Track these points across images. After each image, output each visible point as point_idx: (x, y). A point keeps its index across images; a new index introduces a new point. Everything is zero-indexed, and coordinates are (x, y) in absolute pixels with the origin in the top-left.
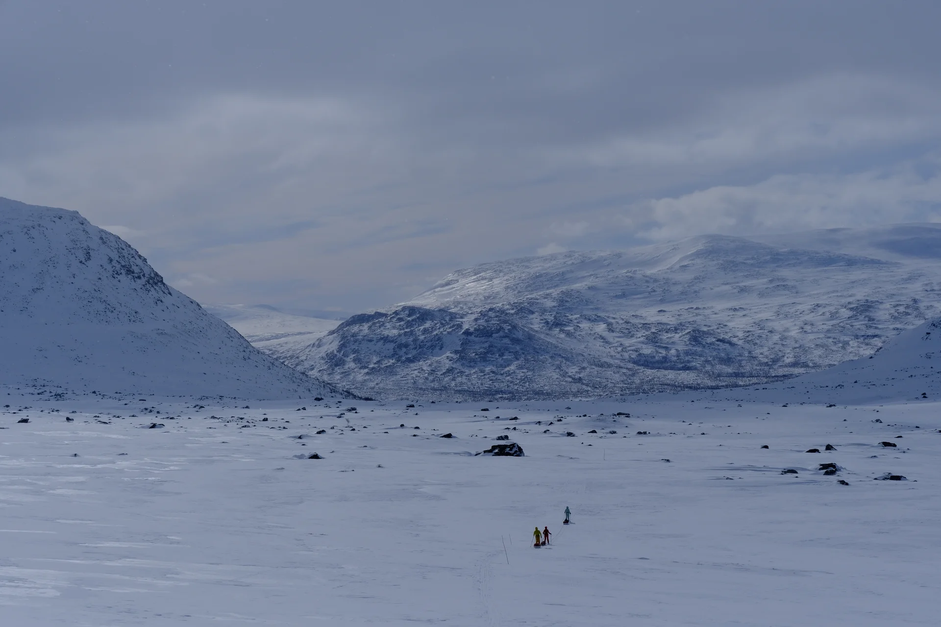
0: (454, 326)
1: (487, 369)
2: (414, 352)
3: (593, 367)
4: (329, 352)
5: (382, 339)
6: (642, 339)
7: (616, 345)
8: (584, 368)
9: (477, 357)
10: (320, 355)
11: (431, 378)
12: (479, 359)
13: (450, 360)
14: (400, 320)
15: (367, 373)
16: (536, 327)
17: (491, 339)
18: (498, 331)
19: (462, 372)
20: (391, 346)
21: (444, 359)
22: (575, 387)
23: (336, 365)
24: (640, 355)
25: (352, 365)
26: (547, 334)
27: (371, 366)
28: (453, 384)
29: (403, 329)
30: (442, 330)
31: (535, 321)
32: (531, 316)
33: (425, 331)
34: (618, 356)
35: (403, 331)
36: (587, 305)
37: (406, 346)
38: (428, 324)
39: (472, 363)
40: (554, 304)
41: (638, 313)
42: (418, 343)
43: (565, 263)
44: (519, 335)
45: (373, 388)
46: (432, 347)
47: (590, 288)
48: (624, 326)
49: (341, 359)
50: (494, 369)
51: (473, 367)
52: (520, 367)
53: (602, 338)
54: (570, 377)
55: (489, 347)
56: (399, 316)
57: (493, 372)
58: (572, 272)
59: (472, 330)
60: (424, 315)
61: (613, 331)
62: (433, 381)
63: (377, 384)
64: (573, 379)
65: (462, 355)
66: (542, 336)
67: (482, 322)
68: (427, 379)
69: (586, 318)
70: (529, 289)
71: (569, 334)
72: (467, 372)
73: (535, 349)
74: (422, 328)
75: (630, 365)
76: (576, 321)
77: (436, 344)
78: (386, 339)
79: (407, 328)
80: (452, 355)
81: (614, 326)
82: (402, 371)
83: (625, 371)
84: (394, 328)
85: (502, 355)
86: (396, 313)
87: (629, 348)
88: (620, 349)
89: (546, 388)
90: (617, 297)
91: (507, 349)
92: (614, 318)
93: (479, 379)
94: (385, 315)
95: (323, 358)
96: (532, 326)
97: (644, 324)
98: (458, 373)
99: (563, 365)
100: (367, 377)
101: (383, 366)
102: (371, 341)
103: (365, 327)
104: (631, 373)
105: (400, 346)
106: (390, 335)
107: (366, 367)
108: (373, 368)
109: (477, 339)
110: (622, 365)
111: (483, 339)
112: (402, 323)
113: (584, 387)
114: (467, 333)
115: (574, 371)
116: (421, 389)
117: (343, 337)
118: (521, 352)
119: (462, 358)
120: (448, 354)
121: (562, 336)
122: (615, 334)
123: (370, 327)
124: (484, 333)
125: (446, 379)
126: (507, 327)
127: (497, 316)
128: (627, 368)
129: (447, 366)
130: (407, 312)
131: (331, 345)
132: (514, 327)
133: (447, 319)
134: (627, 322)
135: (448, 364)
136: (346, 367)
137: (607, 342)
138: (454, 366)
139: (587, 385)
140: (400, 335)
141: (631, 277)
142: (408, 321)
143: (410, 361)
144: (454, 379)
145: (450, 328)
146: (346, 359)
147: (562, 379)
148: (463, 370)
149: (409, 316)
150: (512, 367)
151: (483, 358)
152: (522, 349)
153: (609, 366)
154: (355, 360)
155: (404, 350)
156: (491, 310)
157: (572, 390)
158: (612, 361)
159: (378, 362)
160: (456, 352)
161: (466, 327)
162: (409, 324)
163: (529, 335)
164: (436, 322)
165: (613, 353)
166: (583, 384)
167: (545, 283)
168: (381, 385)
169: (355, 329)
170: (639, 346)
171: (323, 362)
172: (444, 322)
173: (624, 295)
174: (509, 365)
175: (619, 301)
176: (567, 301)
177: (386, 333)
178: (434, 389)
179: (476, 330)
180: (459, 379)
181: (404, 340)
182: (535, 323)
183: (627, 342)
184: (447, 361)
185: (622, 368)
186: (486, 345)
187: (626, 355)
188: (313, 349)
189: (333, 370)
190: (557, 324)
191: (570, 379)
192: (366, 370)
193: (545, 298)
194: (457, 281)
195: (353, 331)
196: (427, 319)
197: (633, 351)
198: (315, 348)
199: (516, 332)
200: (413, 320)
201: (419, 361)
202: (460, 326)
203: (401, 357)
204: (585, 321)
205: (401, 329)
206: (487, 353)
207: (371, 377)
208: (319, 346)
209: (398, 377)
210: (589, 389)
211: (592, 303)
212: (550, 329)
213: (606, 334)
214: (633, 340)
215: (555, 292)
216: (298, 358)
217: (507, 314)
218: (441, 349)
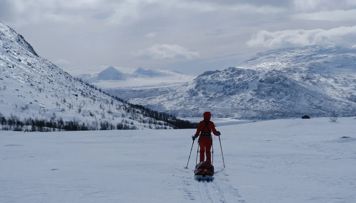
0: (254, 77)
1: (271, 100)
2: (233, 90)
3: (327, 101)
4: (191, 88)
5: (217, 83)
6: (353, 87)
7: (339, 90)
8: (322, 101)
9: (266, 93)
10: (187, 90)
11: (241, 103)
12: (266, 95)
13: (252, 95)
14: (227, 73)
15: (209, 100)
16: (297, 79)
17: (273, 85)
18: (277, 80)
19: (257, 101)
20: (222, 86)
21: (248, 94)
22: (317, 111)
23: (194, 95)
24: (352, 95)
25: (201, 95)
26: (303, 83)
27: (211, 96)
28: (252, 107)
29: (229, 78)
30: (248, 79)
31: (296, 76)
32: (295, 74)
33: (240, 79)
34: (340, 96)
35: (228, 79)
36: (323, 70)
37: (229, 87)
38: (241, 76)
39: (263, 96)
40: (307, 69)
41: (350, 75)
42: (236, 85)
43: (312, 50)
44: (288, 83)
45: (211, 107)
46: (243, 88)
47: (325, 62)
48: (344, 80)
49: (196, 93)
50: (274, 100)
51: (263, 99)
52: (288, 99)
53: (331, 86)
54: (315, 105)
55: (272, 88)
56: (227, 72)
57: (274, 102)
58: (315, 55)
59: (263, 79)
60: (240, 72)
61: (338, 83)
62: (242, 105)
63: (213, 105)
64: (316, 107)
65: (258, 92)
66: (300, 84)
67: (269, 76)
68: (239, 104)
69: (323, 76)
70: (294, 62)
71: (314, 83)
72: (260, 101)
73: (296, 90)
74: (238, 78)
75: (347, 101)
76: (318, 77)
77: (245, 86)
78: (219, 83)
79: (230, 78)
80: (253, 92)
81: (338, 80)
82: (226, 100)
83: (344, 103)
84: (224, 77)
85: (278, 93)
86: (225, 70)
87: (346, 92)
88: (341, 92)
89: (302, 111)
90: (339, 67)
91: (281, 90)
92: (338, 77)
93: (266, 105)
94: (220, 72)
95: (187, 92)
96: (295, 79)
97: (354, 80)
98: (255, 101)
99: (311, 99)
100: (208, 102)
101: (216, 97)
102: (212, 84)
103: (209, 77)
104: (347, 105)
105: (226, 87)
106: (222, 81)
107: (208, 97)
108: (212, 97)
109: (266, 84)
110: (342, 100)
111: (269, 84)
112: (228, 75)
113: (322, 111)
114: (261, 81)
115: (317, 102)
116: (235, 109)
117: (198, 81)
118: (289, 91)
119: (258, 94)
120: (251, 92)
121: (311, 84)
122: (338, 84)
123: (212, 77)
124: (270, 81)
125: (249, 104)
126: (282, 79)
127: (277, 73)
128: (345, 102)
129: (250, 97)
130: (231, 70)
131: (192, 85)
132: (286, 79)
133: (251, 74)
134: (345, 79)
135: (249, 96)
136: (198, 96)
137: (334, 89)
138: (253, 98)
139: (324, 110)
140: (227, 81)
141: (346, 57)
142: (231, 74)
143: (231, 94)
144: (253, 104)
145: (252, 78)
146: (199, 92)
147: (310, 106)
148: (258, 100)
149: (232, 72)
150: (284, 100)
151: (269, 94)
152: (289, 90)
153: (335, 101)
154: (203, 93)
155: (228, 89)
156: (274, 70)
157: (316, 112)
158: (337, 98)
159: (215, 94)
160: (255, 91)
161: (260, 78)
162: (231, 76)
163: (293, 83)
164: (245, 75)
165: (337, 94)
166: (321, 109)
167: (302, 60)
168: (215, 106)
169: (204, 78)
170: (352, 91)
171: (187, 93)
172: (249, 75)
173: (342, 66)
174: (282, 98)
175: (340, 69)
176: (313, 68)
177: (219, 80)
178: (243, 109)
179: (265, 79)
180: (256, 105)
181: (228, 84)
182: (297, 77)
183: (345, 89)
184: (250, 95)
185: (342, 102)
186: (271, 87)
187: (345, 96)
188: (184, 87)
189: (192, 97)
190: (308, 78)
191: (315, 107)
192: (208, 98)
193: (302, 66)
194: (259, 58)
195: (203, 79)
196: (241, 74)
197: (348, 93)
198: (185, 86)
199: (286, 81)
200: (234, 74)
201: (236, 94)
202: (257, 78)
203: (227, 92)
204: (322, 77)
205: (227, 78)
206: (271, 91)
207: (210, 102)
208: (186, 86)
209: (224, 102)
210: (325, 112)
211: (326, 69)
212: (304, 81)
213: (334, 84)
214: (348, 88)
215: (307, 64)
216: (175, 91)
217: (282, 73)
218: (247, 89)
